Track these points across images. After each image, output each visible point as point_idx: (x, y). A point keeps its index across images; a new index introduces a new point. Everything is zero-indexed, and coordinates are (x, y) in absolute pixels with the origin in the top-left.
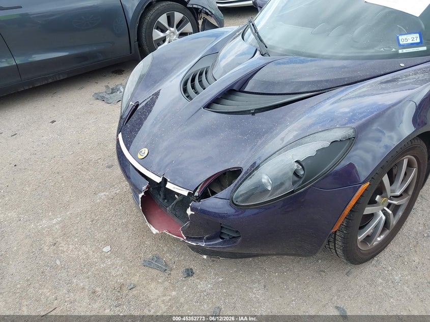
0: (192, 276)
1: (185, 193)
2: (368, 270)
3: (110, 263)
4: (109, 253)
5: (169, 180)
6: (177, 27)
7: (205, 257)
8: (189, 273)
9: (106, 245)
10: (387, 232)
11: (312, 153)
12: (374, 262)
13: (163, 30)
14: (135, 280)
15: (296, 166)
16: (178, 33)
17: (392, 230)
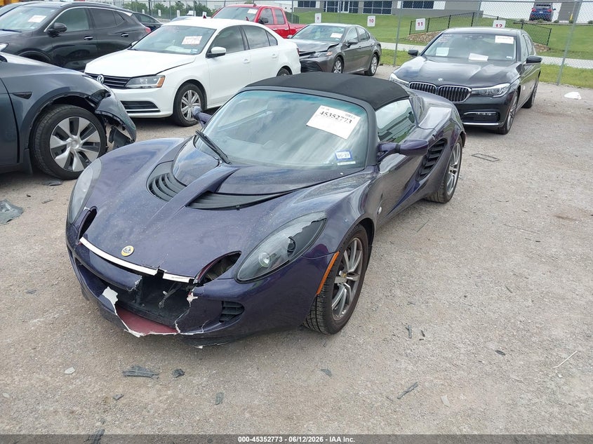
0: (183, 374)
1: (186, 280)
2: (339, 339)
3: (80, 383)
4: (74, 374)
5: (166, 271)
6: (81, 135)
7: (201, 347)
8: (180, 373)
9: (68, 366)
10: (348, 307)
11: (300, 230)
12: (342, 334)
13: (63, 136)
14: (119, 391)
15: (289, 241)
16: (82, 142)
17: (351, 304)
